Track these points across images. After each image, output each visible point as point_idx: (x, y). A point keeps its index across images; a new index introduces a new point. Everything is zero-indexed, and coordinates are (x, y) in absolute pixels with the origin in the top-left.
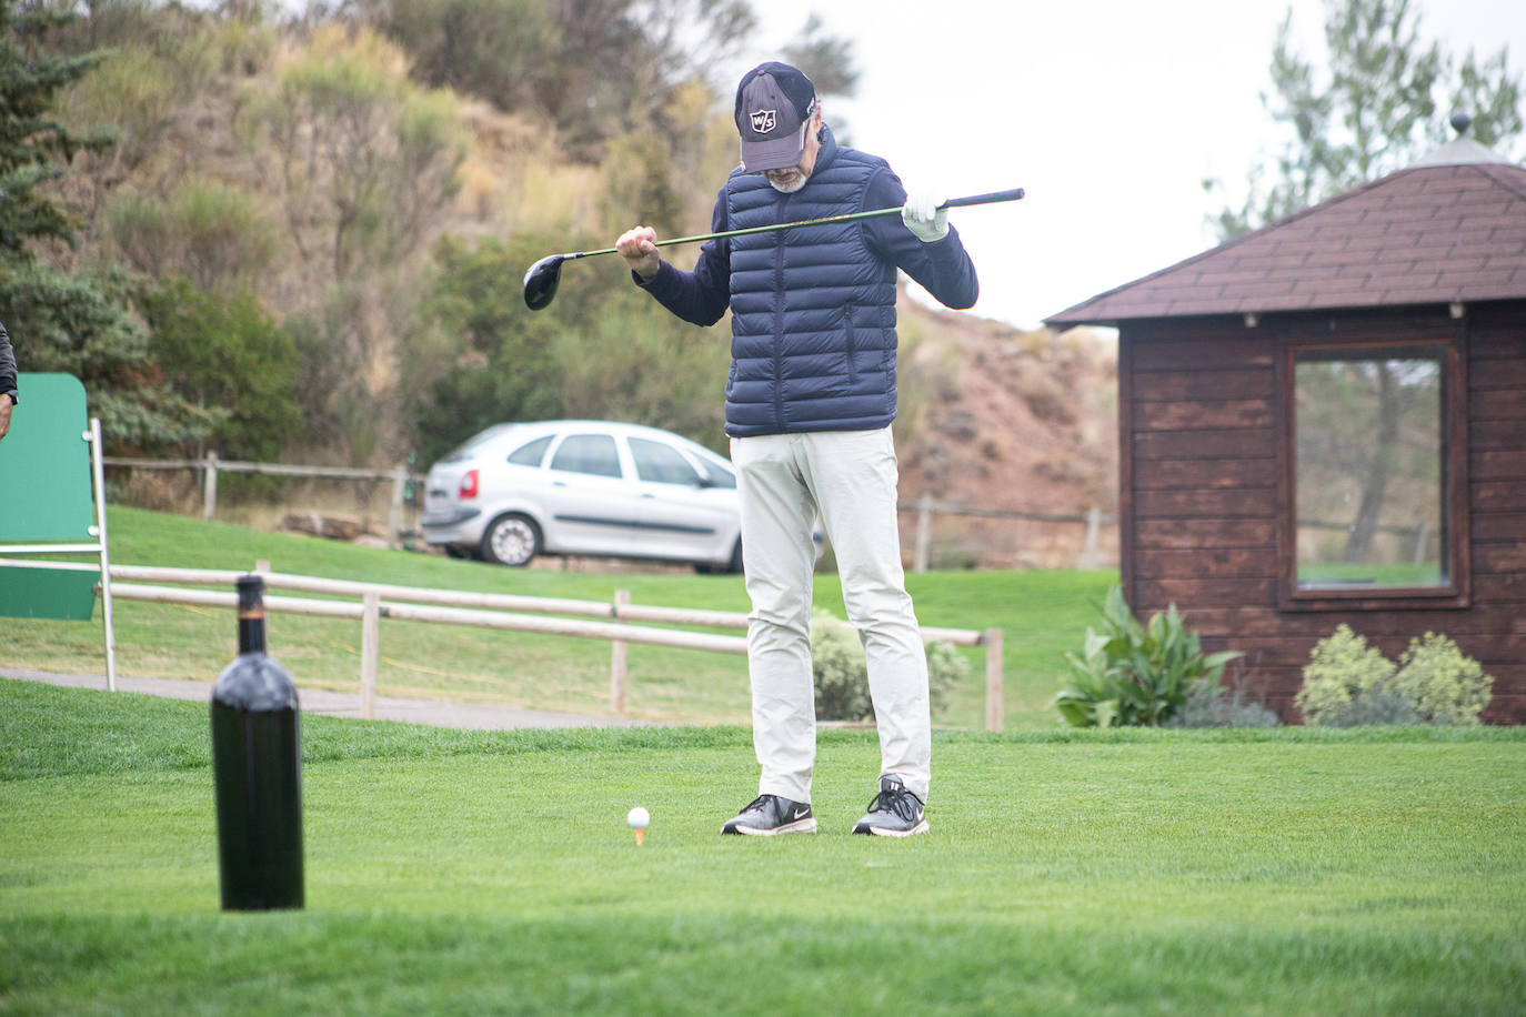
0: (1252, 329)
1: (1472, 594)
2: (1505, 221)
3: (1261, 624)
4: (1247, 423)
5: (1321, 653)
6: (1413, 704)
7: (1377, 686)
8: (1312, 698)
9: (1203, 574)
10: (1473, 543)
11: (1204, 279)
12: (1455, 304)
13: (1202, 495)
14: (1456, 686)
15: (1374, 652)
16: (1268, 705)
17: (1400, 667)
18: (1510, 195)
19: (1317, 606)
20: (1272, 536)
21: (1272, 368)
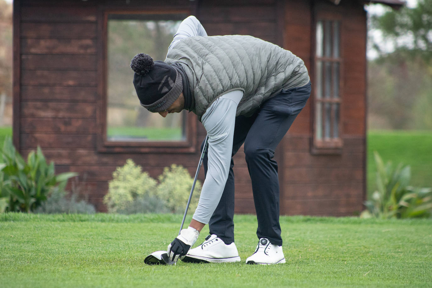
3: (88, 159)
4: (82, 51)
5: (118, 174)
6: (165, 202)
7: (147, 193)
8: (113, 198)
9: (57, 131)
13: (57, 89)
14: (188, 194)
15: (145, 174)
16: (90, 201)
17: (159, 182)
19: (117, 150)
20: (95, 112)
21: (96, 23)
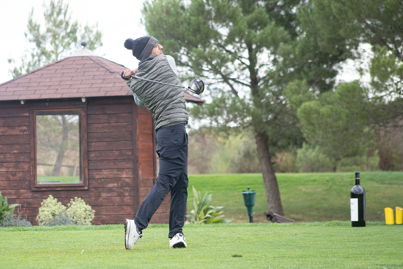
0: (22, 104)
1: (89, 185)
2: (98, 73)
3: (26, 195)
4: (21, 133)
5: (44, 203)
7: (61, 213)
8: (41, 217)
9: (9, 180)
10: (88, 170)
11: (8, 90)
12: (83, 98)
13: (8, 156)
14: (84, 213)
15: (60, 203)
16: (28, 220)
17: (68, 207)
18: (99, 66)
19: (43, 189)
20: (29, 168)
21: (29, 116)
